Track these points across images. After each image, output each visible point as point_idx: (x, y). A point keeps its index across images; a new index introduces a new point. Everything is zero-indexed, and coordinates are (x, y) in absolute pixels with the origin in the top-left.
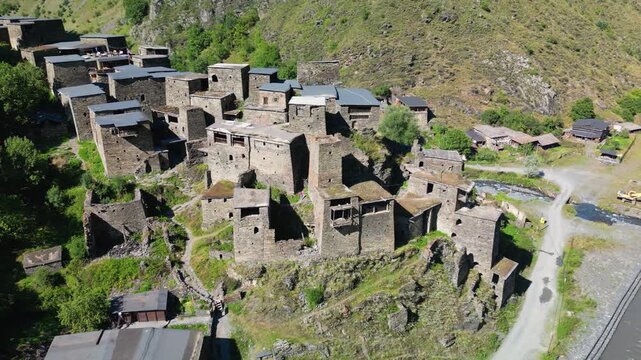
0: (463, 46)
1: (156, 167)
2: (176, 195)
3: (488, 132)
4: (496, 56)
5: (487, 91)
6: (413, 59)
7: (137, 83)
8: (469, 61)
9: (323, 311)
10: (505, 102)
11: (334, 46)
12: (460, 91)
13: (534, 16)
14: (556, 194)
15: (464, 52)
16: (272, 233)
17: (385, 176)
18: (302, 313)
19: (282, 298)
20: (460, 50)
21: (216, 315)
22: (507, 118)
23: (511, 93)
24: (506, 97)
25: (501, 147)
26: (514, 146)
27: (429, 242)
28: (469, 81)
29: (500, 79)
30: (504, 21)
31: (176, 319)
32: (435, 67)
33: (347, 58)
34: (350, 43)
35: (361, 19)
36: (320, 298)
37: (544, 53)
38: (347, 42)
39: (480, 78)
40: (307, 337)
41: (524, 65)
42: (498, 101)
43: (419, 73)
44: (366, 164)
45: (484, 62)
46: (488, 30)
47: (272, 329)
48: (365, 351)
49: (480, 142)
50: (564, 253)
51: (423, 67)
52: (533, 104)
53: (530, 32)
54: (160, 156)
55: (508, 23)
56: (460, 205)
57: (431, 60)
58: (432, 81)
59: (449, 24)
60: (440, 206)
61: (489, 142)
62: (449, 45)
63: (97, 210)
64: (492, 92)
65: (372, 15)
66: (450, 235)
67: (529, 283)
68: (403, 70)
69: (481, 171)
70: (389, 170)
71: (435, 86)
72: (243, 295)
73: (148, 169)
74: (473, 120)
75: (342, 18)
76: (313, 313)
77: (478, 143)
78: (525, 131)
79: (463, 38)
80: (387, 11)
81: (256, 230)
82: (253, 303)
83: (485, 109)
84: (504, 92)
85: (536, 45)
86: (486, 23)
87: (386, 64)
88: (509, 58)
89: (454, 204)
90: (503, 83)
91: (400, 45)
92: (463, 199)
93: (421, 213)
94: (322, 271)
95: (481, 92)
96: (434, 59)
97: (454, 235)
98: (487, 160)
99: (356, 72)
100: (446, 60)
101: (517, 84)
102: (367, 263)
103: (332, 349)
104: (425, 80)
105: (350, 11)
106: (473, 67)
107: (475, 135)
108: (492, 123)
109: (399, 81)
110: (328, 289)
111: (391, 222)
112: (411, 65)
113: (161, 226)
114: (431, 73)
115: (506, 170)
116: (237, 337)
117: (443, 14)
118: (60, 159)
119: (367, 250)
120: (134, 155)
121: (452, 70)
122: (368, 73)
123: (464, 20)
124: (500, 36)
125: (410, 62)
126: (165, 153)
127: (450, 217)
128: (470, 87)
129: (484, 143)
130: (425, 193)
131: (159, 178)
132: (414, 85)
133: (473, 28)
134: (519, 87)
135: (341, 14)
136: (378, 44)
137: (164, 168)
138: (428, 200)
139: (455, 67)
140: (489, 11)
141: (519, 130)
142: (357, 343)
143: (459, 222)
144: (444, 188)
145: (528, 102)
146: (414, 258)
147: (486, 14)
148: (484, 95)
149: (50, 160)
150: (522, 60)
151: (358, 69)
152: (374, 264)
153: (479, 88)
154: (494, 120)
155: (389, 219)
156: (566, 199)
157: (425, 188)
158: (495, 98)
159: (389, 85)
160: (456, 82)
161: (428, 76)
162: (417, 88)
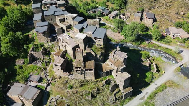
1: (49, 41)
2: (52, 49)
5: (182, 13)
7: (50, 16)
9: (71, 91)
12: (170, 13)
14: (179, 61)
16: (62, 71)
17: (100, 58)
18: (66, 90)
19: (63, 85)
21: (48, 85)
26: (180, 38)
31: (40, 83)
32: (164, 2)
36: (71, 87)
39: (181, 8)
40: (65, 96)
43: (157, 4)
44: (94, 55)
47: (58, 92)
48: (77, 103)
49: (168, 34)
50: (161, 85)
54: (50, 39)
58: (161, 7)
60: (113, 70)
63: (32, 52)
64: (184, 14)
66: (115, 78)
67: (141, 92)
68: (151, 2)
69: (160, 46)
70: (102, 57)
71: (162, 10)
72: (55, 82)
73: (47, 42)
74: (171, 24)
76: (69, 90)
81: (58, 69)
82: (57, 84)
83: (178, 20)
89: (116, 71)
93: (106, 71)
94: (73, 81)
102: (87, 81)
103: (69, 100)
104: (159, 7)
107: (168, 31)
109: (148, 6)
110: (74, 86)
113: (46, 58)
114: (162, 4)
116: (50, 92)
118: (30, 35)
119: (87, 78)
120: (44, 38)
121: (170, 4)
126: (51, 38)
127: (115, 74)
128: (175, 12)
129: (170, 34)
130: (110, 65)
131: (49, 44)
132: (154, 8)
137: (51, 42)
138: (110, 68)
139: (172, 3)
142: (77, 100)
146: (100, 82)
148: (180, 15)
149: (28, 35)
152: (89, 82)
153: (179, 12)
154: (179, 26)
155: (93, 73)
156: (181, 64)
159: (144, 7)
160: (171, 9)
161: (160, 5)
162: (155, 9)
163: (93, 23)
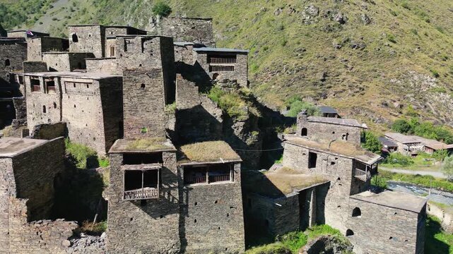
0: (372, 68)
3: (400, 139)
4: (404, 76)
5: (396, 104)
6: (325, 75)
7: (2, 47)
8: (378, 80)
10: (415, 115)
11: (257, 67)
12: (370, 103)
13: (436, 49)
15: (373, 73)
16: (22, 205)
17: (250, 140)
20: (369, 71)
22: (418, 128)
23: (420, 108)
24: (415, 111)
25: (414, 152)
26: (429, 152)
27: (309, 240)
28: (379, 95)
29: (409, 95)
30: (409, 51)
32: (345, 82)
33: (266, 76)
34: (269, 64)
35: (280, 46)
37: (448, 77)
38: (268, 63)
39: (389, 94)
41: (431, 84)
42: (408, 114)
43: (330, 87)
45: (392, 80)
46: (394, 55)
49: (392, 148)
51: (334, 83)
52: (444, 119)
53: (434, 61)
55: (413, 53)
56: (358, 186)
57: (341, 77)
58: (343, 94)
59: (358, 51)
60: (327, 185)
61: (401, 147)
62: (359, 67)
64: (401, 106)
65: (290, 42)
66: (344, 232)
68: (315, 84)
69: (395, 173)
70: (255, 133)
71: (345, 98)
74: (384, 129)
75: (265, 46)
77: (389, 148)
78: (438, 140)
79: (372, 62)
80: (302, 39)
83: (394, 119)
84: (414, 107)
85: (441, 71)
86: (391, 50)
87: (300, 79)
88: (416, 78)
89: (349, 183)
90: (412, 99)
91: (312, 64)
92: (363, 177)
93: (295, 193)
95: (390, 105)
96: (344, 77)
97: (350, 233)
98: (401, 164)
99: (273, 87)
100: (355, 78)
101: (425, 100)
104: (336, 93)
105: (271, 41)
106: (381, 85)
107: (387, 142)
108: (402, 131)
109: (312, 93)
111: (238, 201)
112: (323, 80)
114: (341, 88)
115: (423, 173)
117: (353, 43)
119: (196, 246)
121: (361, 86)
122: (283, 87)
123: (371, 48)
124: (405, 60)
125: (321, 77)
127: (342, 204)
128: (379, 101)
129: (396, 149)
130: (307, 168)
132: (325, 97)
133: (380, 54)
134: (428, 103)
135: (264, 44)
136: (293, 63)
138: (309, 177)
139: (364, 83)
140: (395, 42)
141: (432, 138)
143: (357, 212)
144: (333, 159)
145: (438, 116)
147: (391, 44)
148: (393, 108)
150: (429, 79)
151: (275, 84)
153: (388, 102)
154: (405, 129)
155: (233, 196)
157: (306, 159)
158: (404, 111)
159: (302, 96)
160: (365, 95)
161: (339, 90)
162: (328, 99)
163: (188, 34)
